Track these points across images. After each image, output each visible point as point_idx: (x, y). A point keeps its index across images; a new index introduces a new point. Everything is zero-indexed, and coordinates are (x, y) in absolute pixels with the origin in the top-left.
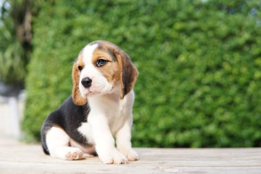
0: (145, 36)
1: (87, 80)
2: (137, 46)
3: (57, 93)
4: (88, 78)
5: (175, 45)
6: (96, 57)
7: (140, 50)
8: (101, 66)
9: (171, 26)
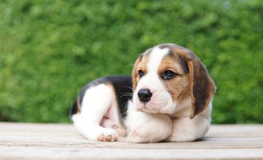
0: (107, 16)
1: (146, 92)
2: (98, 25)
3: (14, 73)
4: (149, 91)
5: (138, 26)
6: (165, 66)
7: (102, 30)
8: (168, 79)
9: (134, 6)
